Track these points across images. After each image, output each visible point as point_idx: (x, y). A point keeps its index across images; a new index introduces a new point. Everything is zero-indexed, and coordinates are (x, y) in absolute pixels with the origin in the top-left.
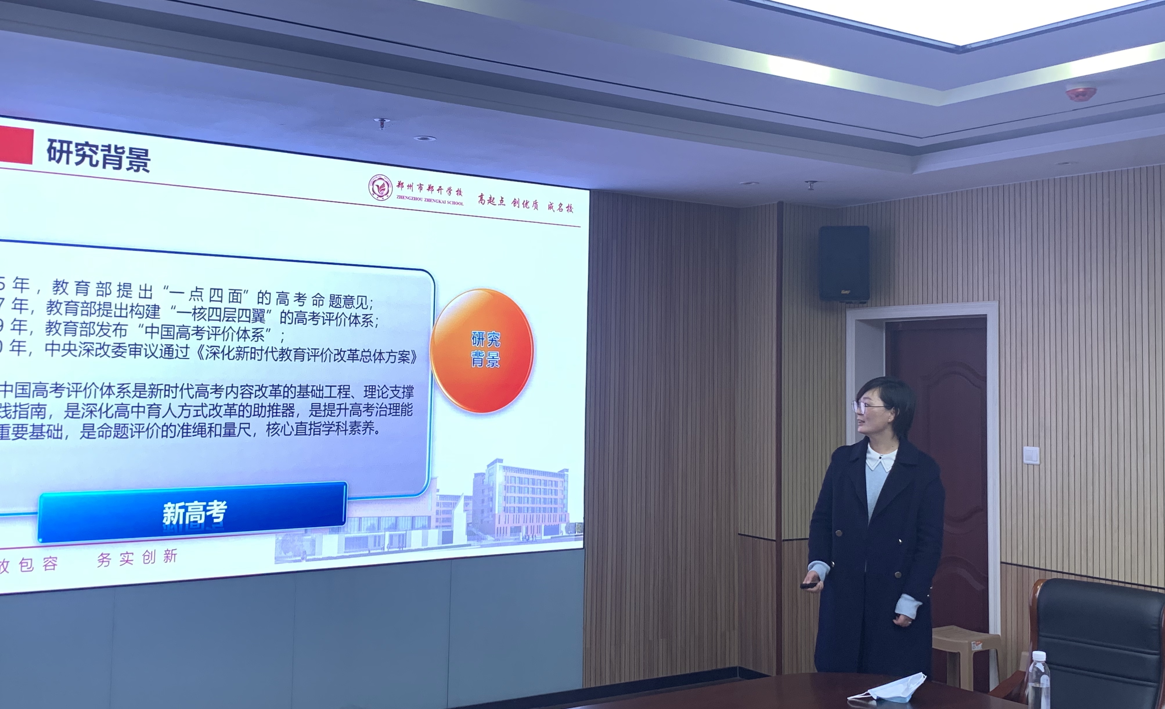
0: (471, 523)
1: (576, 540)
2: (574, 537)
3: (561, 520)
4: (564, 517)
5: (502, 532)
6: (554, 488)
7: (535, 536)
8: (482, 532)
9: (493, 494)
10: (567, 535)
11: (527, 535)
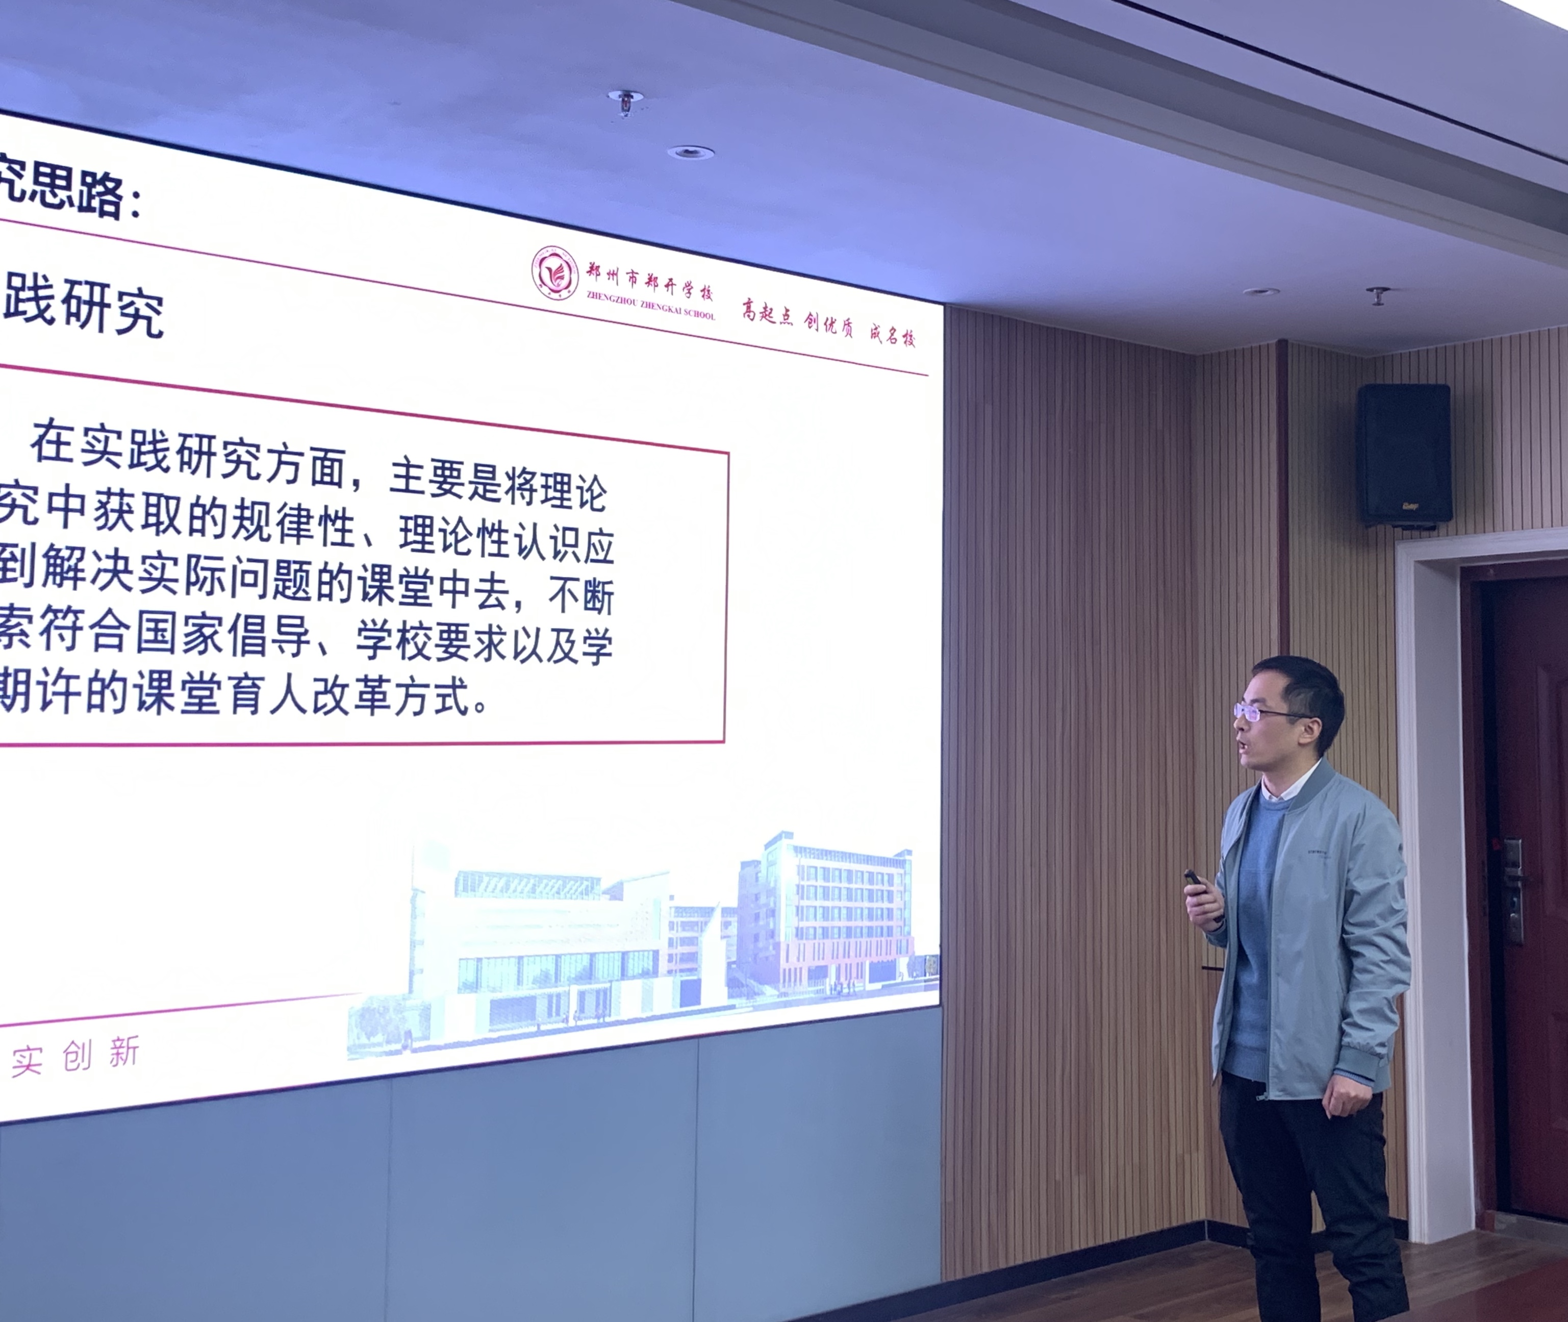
0: (734, 963)
1: (927, 989)
2: (923, 984)
3: (899, 951)
4: (904, 943)
5: (793, 980)
6: (886, 887)
7: (854, 985)
8: (755, 980)
9: (775, 903)
10: (911, 979)
11: (839, 984)
